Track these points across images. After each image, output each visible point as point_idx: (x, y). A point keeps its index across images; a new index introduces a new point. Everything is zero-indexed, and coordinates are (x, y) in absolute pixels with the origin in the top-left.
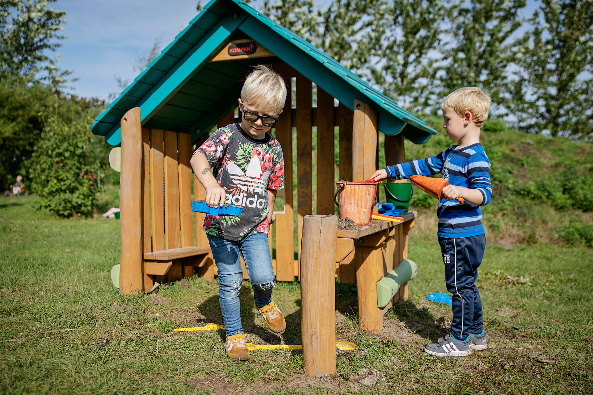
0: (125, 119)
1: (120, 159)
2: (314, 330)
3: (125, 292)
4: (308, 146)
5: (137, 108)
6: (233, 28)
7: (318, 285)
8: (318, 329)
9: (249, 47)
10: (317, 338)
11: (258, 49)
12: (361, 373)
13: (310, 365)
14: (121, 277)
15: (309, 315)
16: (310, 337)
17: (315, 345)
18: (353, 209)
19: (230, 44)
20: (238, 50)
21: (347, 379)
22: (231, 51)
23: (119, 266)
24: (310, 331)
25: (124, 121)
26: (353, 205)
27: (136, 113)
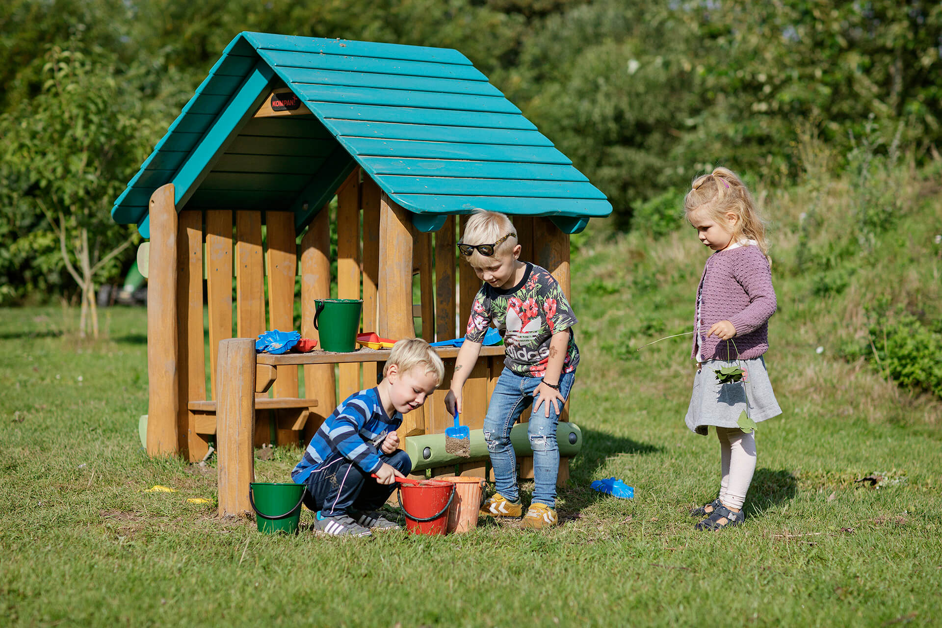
0: (153, 201)
1: (148, 258)
3: (151, 453)
5: (168, 184)
7: (226, 415)
8: (226, 464)
9: (292, 99)
14: (148, 431)
19: (273, 94)
20: (280, 104)
22: (273, 104)
23: (147, 416)
25: (152, 205)
27: (168, 193)
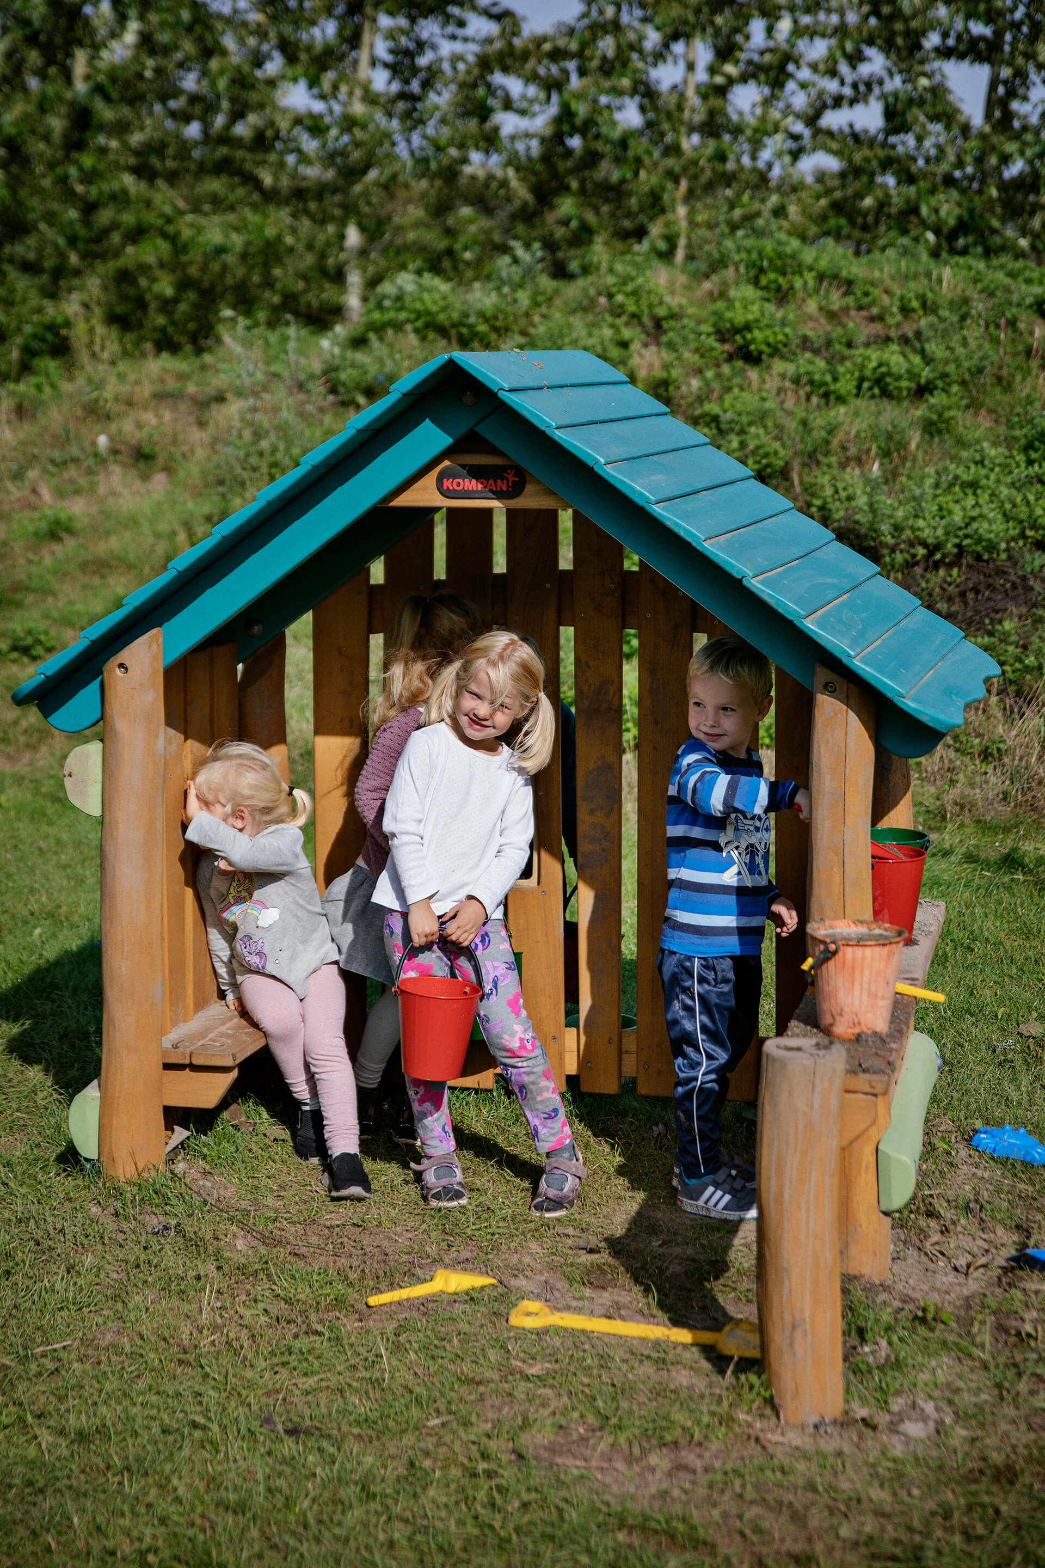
0: (122, 667)
1: (99, 777)
2: (797, 1315)
4: (612, 689)
5: (155, 631)
6: (462, 430)
7: (808, 1212)
8: (807, 1313)
9: (503, 478)
10: (805, 1334)
11: (529, 488)
12: (895, 1408)
13: (788, 1398)
15: (786, 1283)
16: (788, 1332)
17: (799, 1349)
18: (857, 1003)
19: (446, 463)
20: (473, 485)
21: (874, 1428)
22: (447, 484)
24: (788, 1317)
25: (119, 672)
26: (857, 993)
27: (154, 647)
